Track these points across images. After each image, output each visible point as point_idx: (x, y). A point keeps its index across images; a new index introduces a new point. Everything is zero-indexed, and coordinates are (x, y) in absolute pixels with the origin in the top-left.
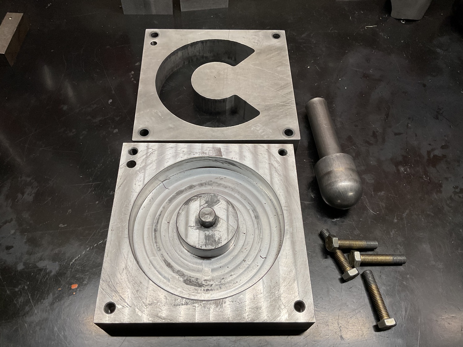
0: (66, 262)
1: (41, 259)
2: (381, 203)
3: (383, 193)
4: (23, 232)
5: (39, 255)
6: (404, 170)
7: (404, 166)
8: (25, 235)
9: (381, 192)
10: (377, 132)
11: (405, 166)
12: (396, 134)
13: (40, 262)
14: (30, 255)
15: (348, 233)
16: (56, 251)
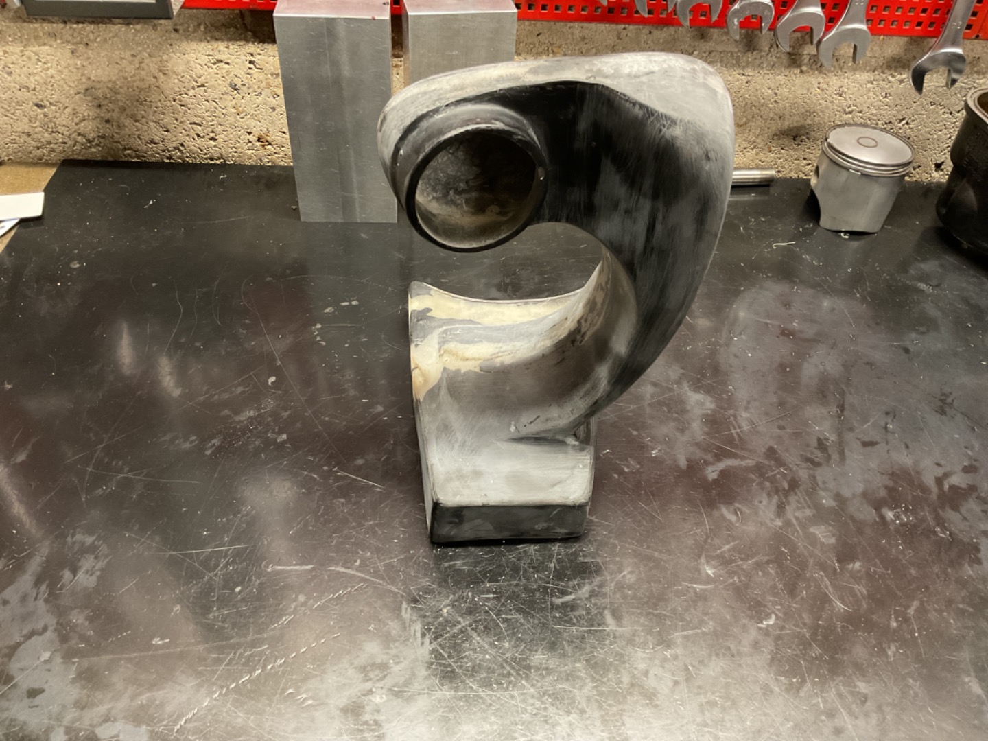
0: (165, 725)
1: (107, 719)
2: (856, 587)
3: (857, 565)
4: (68, 656)
5: (102, 709)
6: (894, 516)
7: (891, 509)
8: (74, 663)
9: (854, 564)
10: (827, 439)
11: (895, 508)
12: (865, 444)
13: (105, 725)
14: (83, 708)
15: (795, 653)
16: (144, 699)
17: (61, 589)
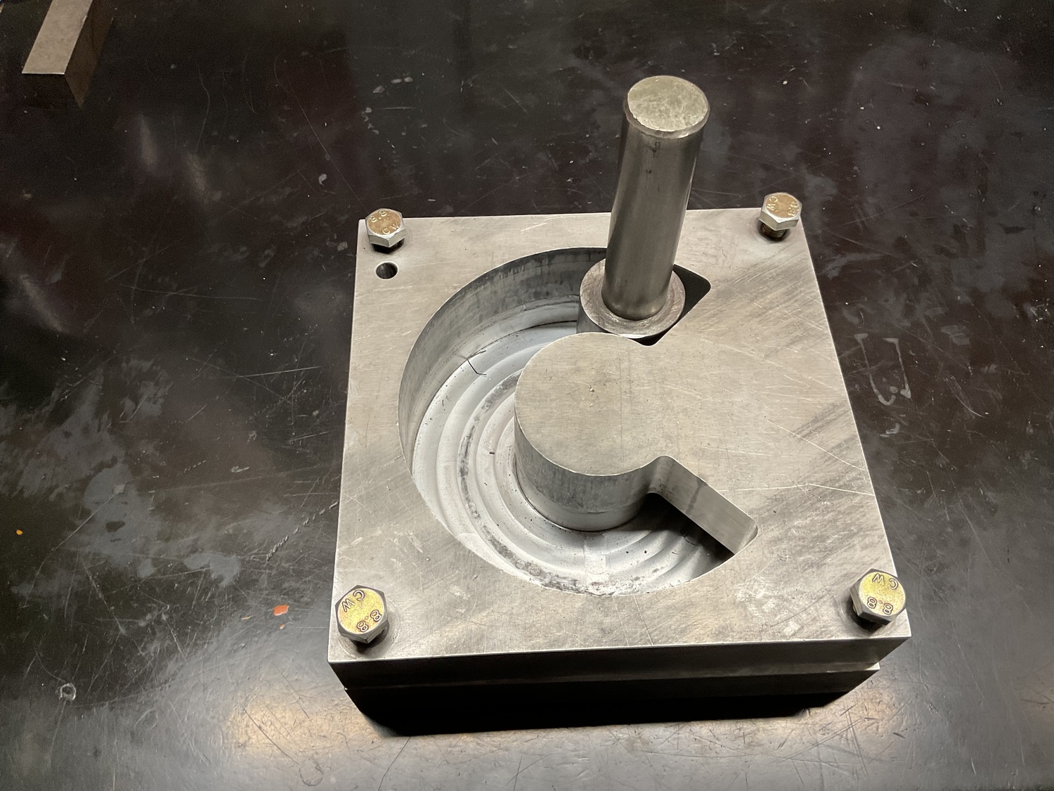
0: (255, 554)
1: (194, 549)
2: (991, 391)
3: (993, 367)
4: (144, 488)
5: (189, 540)
6: (1037, 312)
7: (1034, 304)
8: (151, 495)
9: (989, 367)
10: (964, 226)
11: (1038, 303)
12: (1008, 230)
13: (193, 556)
14: (167, 540)
15: (920, 463)
16: (230, 529)
17: (124, 418)
